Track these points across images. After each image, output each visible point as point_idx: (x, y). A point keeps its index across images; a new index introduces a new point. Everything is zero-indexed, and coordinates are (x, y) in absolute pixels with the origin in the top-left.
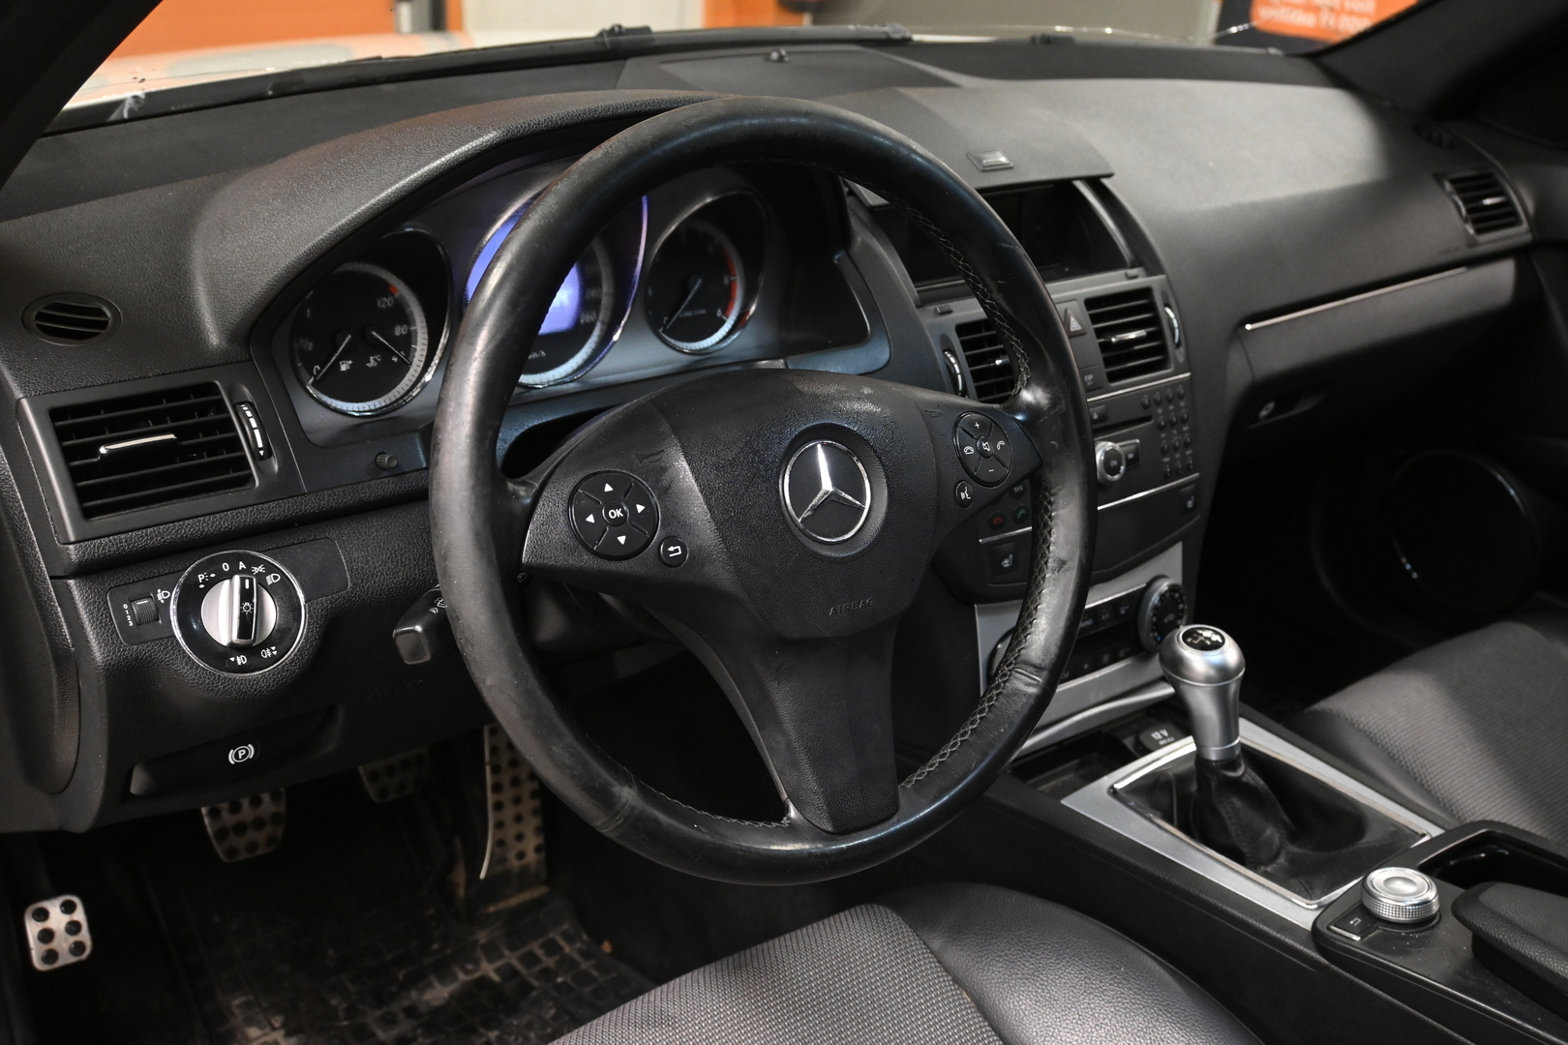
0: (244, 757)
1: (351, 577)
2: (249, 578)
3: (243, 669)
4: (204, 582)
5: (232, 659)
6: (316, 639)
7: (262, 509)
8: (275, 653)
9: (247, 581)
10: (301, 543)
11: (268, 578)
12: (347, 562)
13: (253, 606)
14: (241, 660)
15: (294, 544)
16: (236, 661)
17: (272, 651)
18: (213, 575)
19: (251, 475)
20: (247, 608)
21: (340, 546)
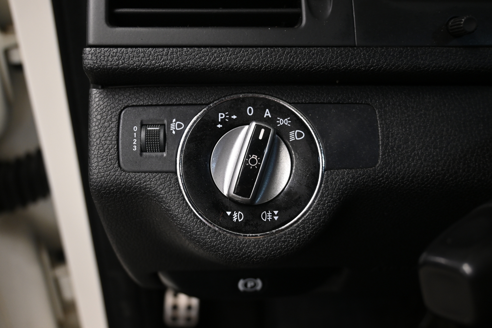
0: (252, 287)
1: (384, 153)
2: (265, 128)
3: (237, 227)
4: (223, 122)
5: (229, 213)
6: (325, 213)
7: (301, 53)
8: (276, 218)
9: (263, 131)
10: (338, 103)
11: (291, 133)
12: (383, 135)
13: (260, 161)
14: (237, 216)
15: (330, 103)
16: (231, 215)
17: (273, 215)
18: (234, 117)
19: (300, 15)
20: (253, 161)
21: (380, 116)
